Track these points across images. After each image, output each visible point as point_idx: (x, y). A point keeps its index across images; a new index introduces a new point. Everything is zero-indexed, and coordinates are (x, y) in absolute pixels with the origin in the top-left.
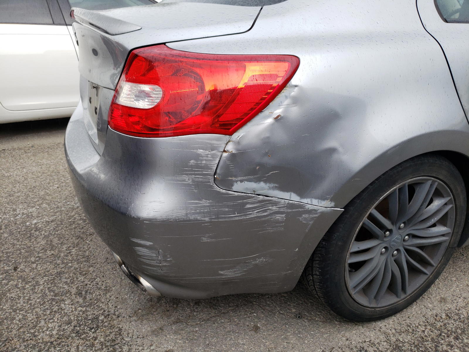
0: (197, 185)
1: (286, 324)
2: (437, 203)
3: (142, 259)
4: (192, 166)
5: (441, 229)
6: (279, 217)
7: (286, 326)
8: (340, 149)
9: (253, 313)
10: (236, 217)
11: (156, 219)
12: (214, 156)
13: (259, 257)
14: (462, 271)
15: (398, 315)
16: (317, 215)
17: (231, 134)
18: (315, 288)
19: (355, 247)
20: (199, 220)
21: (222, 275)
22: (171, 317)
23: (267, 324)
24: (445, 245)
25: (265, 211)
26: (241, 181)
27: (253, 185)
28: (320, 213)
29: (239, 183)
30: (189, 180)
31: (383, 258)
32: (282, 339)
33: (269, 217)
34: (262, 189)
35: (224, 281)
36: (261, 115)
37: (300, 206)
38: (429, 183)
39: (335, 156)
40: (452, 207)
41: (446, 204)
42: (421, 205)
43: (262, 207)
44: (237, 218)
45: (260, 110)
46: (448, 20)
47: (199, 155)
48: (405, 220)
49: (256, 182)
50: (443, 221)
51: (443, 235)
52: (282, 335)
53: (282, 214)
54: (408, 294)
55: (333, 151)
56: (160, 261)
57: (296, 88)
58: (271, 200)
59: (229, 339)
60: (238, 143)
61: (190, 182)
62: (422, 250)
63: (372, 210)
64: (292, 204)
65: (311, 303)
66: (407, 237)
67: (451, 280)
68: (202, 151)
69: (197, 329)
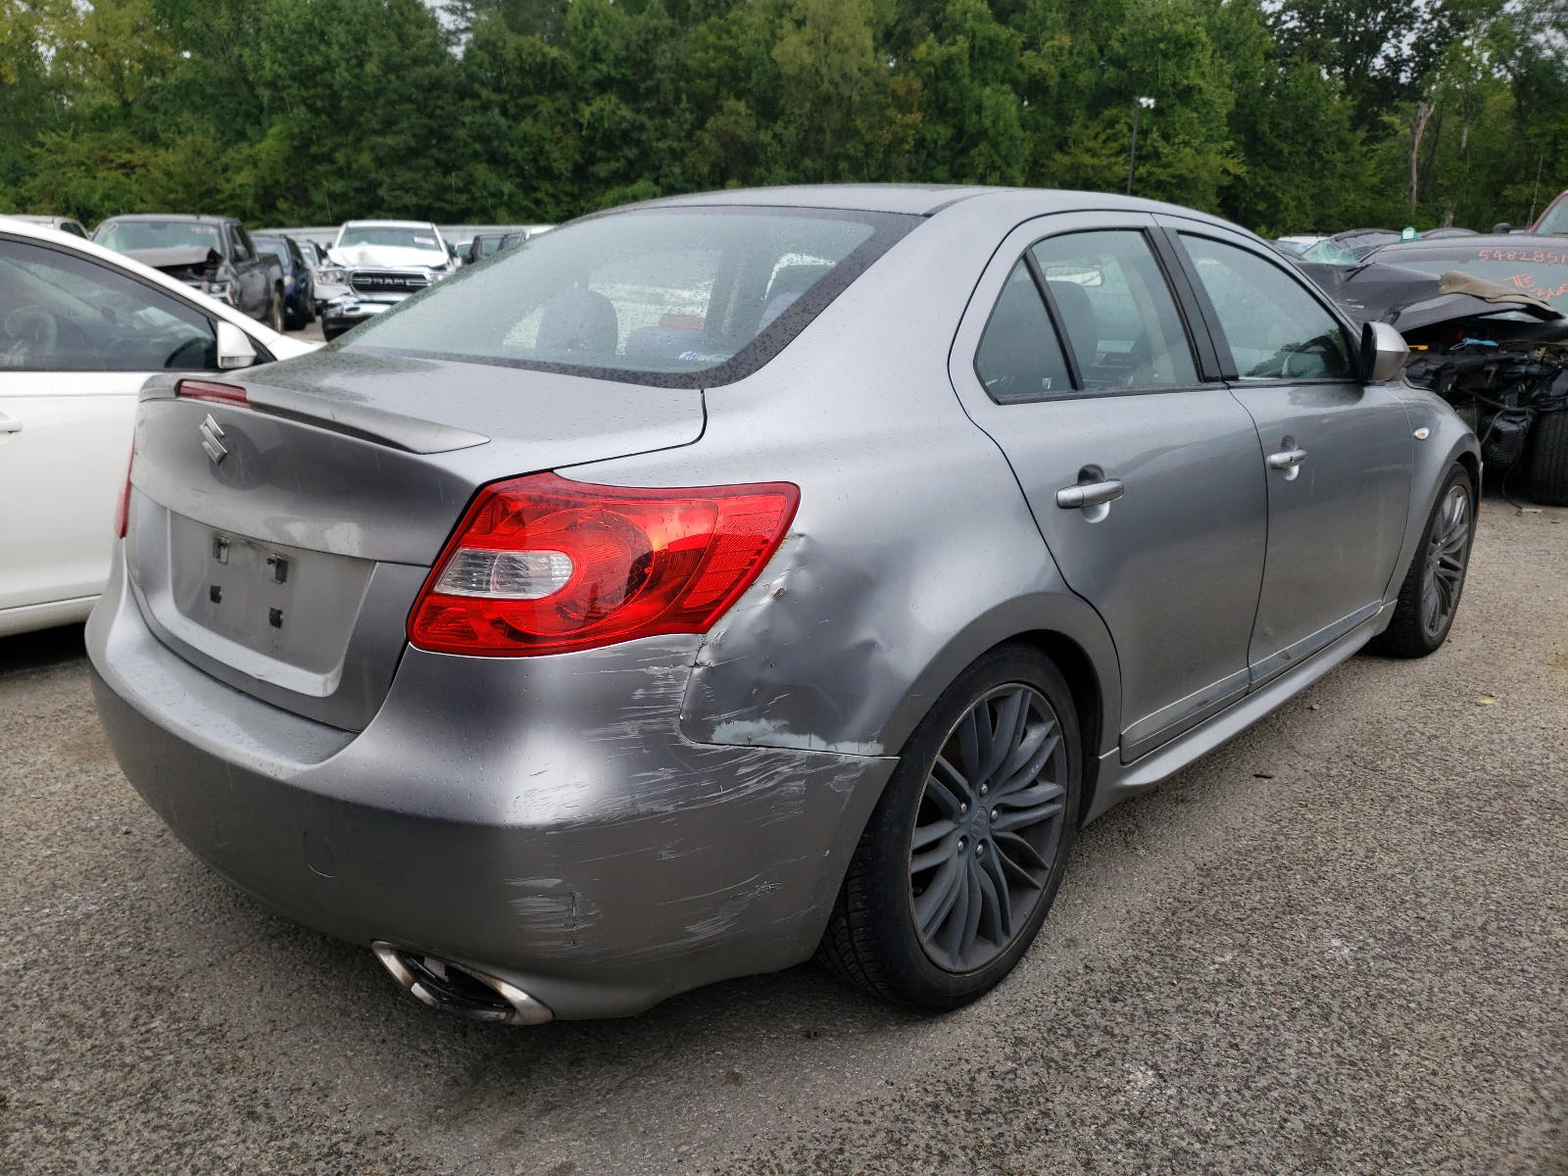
0: (650, 738)
1: (792, 1055)
2: (1035, 735)
3: (530, 926)
4: (639, 702)
5: (1046, 789)
6: (795, 787)
7: (794, 1059)
8: (881, 643)
9: (713, 1052)
10: (724, 796)
11: (572, 823)
12: (679, 677)
13: (759, 882)
14: (1088, 885)
15: (1002, 987)
16: (858, 775)
17: (705, 631)
18: (853, 945)
19: (920, 837)
20: (657, 813)
21: (692, 934)
22: (528, 1102)
23: (754, 1064)
24: (1058, 822)
25: (770, 778)
26: (728, 721)
27: (747, 727)
28: (864, 767)
29: (724, 725)
30: (633, 730)
31: (963, 861)
32: (797, 1083)
33: (779, 789)
34: (764, 733)
35: (694, 949)
36: (751, 591)
37: (829, 759)
38: (1019, 693)
39: (876, 657)
40: (1060, 740)
41: (1048, 736)
42: (1013, 739)
43: (765, 769)
44: (724, 800)
45: (750, 583)
46: (1000, 400)
47: (653, 677)
48: (987, 776)
49: (752, 720)
50: (1047, 774)
51: (1052, 801)
52: (793, 1077)
53: (800, 780)
54: (1013, 935)
55: (869, 646)
56: (574, 919)
57: (802, 539)
58: (779, 754)
59: (684, 1112)
60: (718, 647)
61: (634, 734)
62: (1022, 836)
63: (938, 758)
64: (815, 756)
65: (826, 1004)
66: (994, 813)
67: (1075, 905)
68: (656, 668)
69: (604, 1110)
